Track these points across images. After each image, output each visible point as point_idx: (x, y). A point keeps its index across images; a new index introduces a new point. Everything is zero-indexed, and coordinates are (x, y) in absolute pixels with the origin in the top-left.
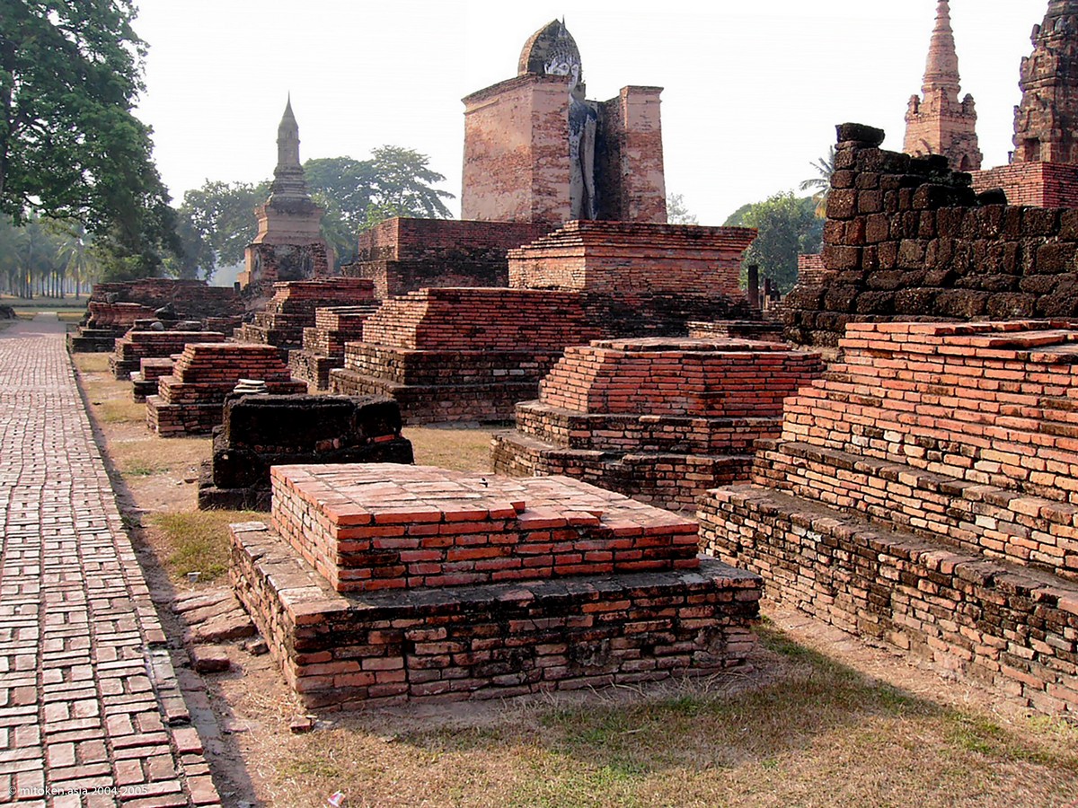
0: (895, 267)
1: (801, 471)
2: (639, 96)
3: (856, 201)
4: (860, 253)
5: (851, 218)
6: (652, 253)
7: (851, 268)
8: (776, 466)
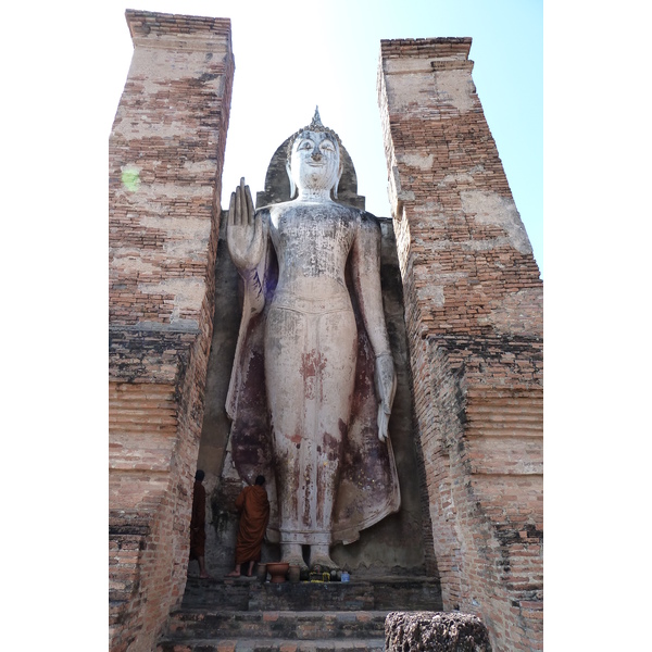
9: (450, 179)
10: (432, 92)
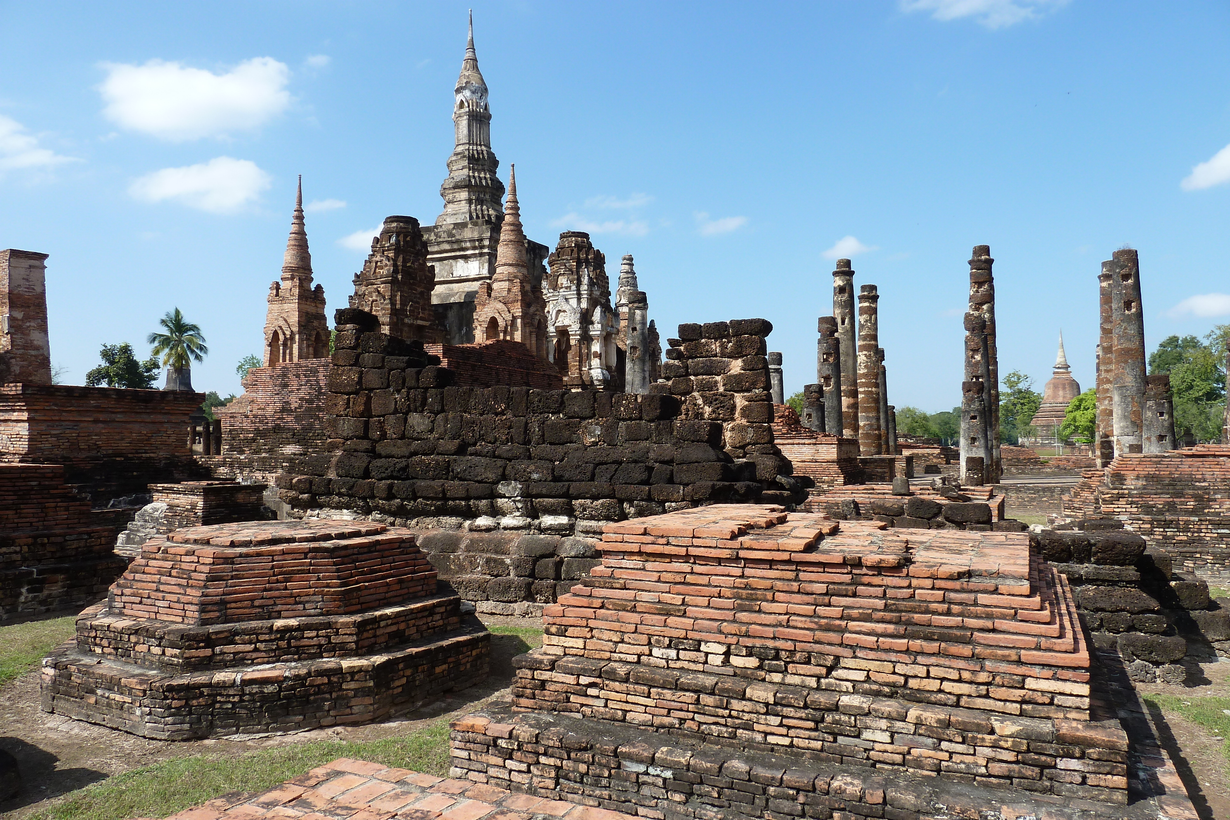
0: (403, 437)
1: (591, 691)
2: (21, 260)
3: (360, 378)
4: (366, 424)
5: (356, 393)
6: (102, 417)
7: (358, 438)
8: (551, 687)
9: (28, 324)
10: (27, 280)
